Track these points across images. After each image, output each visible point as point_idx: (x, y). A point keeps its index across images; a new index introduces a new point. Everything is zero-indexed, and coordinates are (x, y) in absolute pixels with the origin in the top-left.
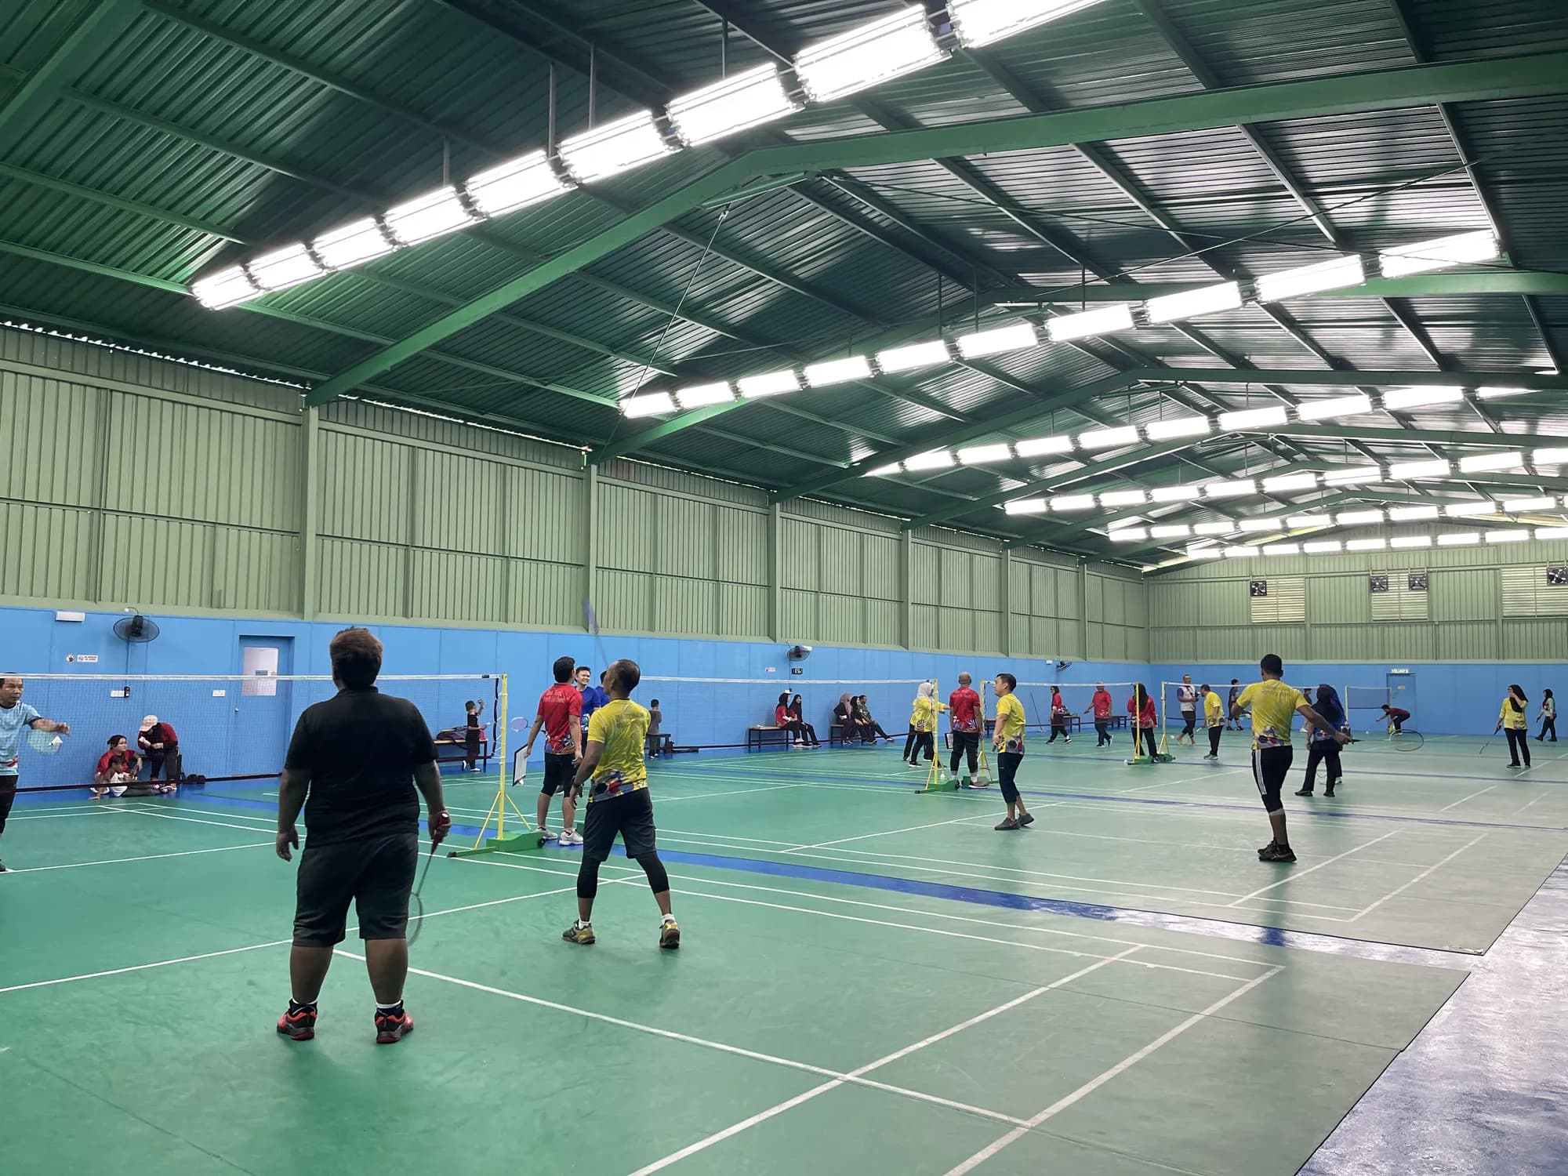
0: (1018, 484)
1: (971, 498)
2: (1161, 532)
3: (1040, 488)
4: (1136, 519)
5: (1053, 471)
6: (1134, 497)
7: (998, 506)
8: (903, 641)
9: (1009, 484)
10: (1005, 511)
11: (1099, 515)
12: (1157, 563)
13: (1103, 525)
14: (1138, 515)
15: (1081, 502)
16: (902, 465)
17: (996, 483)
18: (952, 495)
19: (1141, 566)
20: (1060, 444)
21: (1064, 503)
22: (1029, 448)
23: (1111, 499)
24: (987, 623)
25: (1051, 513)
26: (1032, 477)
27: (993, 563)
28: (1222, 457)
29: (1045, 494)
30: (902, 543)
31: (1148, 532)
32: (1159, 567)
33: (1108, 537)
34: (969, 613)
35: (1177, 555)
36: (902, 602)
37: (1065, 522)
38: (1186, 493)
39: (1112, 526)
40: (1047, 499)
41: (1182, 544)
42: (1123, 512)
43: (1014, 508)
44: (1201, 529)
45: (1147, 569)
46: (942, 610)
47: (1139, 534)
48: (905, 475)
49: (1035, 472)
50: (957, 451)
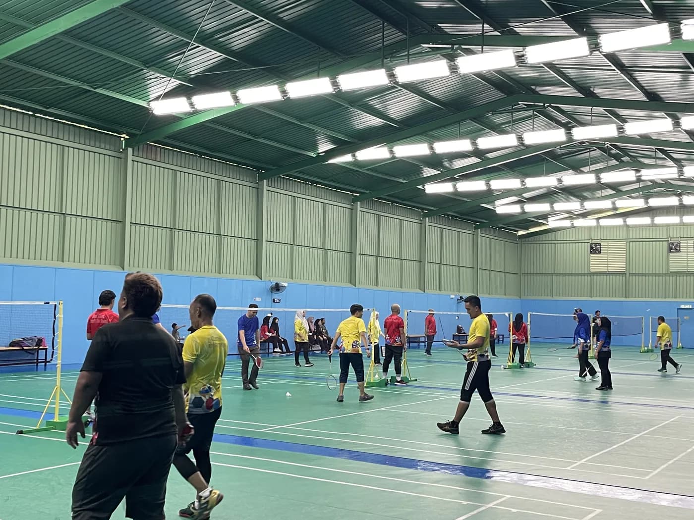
0: (435, 172)
1: (401, 181)
2: (531, 208)
3: (451, 176)
4: (514, 199)
5: (458, 164)
6: (513, 183)
7: (420, 187)
8: (352, 281)
9: (428, 172)
10: (425, 190)
11: (490, 195)
12: (528, 230)
13: (492, 202)
14: (516, 196)
15: (477, 185)
16: (354, 156)
17: (419, 171)
18: (389, 178)
19: (517, 231)
20: (464, 145)
21: (465, 186)
22: (443, 147)
23: (498, 184)
24: (411, 268)
25: (456, 193)
26: (444, 167)
28: (574, 157)
29: (453, 180)
30: (353, 210)
31: (522, 208)
32: (529, 232)
33: (495, 211)
34: (399, 261)
35: (543, 224)
36: (352, 253)
37: (466, 199)
38: (549, 181)
39: (498, 203)
40: (454, 183)
41: (545, 216)
42: (506, 193)
43: (431, 189)
44: (558, 206)
45: (521, 233)
46: (380, 259)
47: (516, 209)
48: (356, 163)
49: (446, 164)
50: (392, 147)
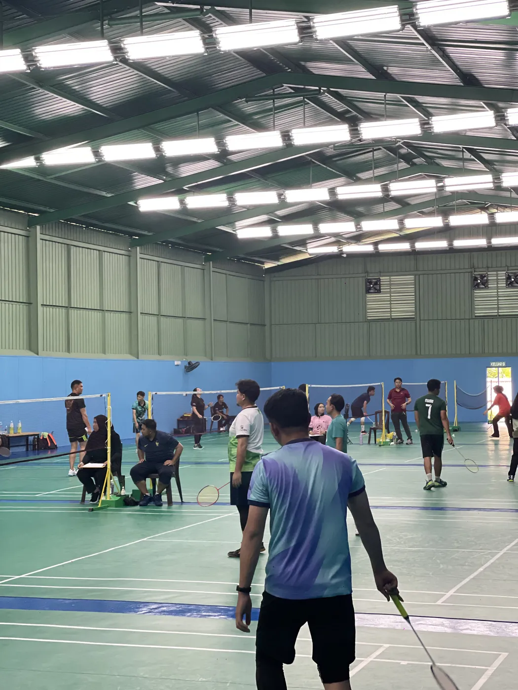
0: (155, 181)
1: (104, 194)
2: (287, 231)
3: (176, 186)
4: (264, 217)
5: (187, 170)
6: (269, 197)
7: (131, 203)
8: (32, 345)
9: (143, 181)
10: (137, 207)
11: (229, 214)
12: (277, 259)
13: (231, 223)
14: (267, 214)
15: (216, 200)
16: (38, 159)
17: (129, 180)
18: (86, 190)
19: (263, 263)
20: (206, 145)
21: (197, 202)
22: (173, 148)
23: (244, 199)
24: (117, 324)
25: (184, 210)
26: (167, 174)
27: (124, 259)
29: (180, 192)
30: (29, 240)
31: (274, 231)
32: (279, 263)
33: (235, 235)
34: (98, 315)
35: (300, 252)
36: (30, 303)
37: (195, 220)
38: (317, 193)
39: (238, 224)
40: (181, 196)
41: (303, 241)
42: (252, 211)
43: (147, 205)
44: (326, 228)
45: (268, 265)
46: (72, 311)
47: (265, 232)
48: (42, 170)
49: (170, 169)
50: (99, 147)
